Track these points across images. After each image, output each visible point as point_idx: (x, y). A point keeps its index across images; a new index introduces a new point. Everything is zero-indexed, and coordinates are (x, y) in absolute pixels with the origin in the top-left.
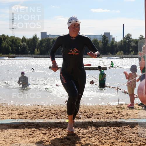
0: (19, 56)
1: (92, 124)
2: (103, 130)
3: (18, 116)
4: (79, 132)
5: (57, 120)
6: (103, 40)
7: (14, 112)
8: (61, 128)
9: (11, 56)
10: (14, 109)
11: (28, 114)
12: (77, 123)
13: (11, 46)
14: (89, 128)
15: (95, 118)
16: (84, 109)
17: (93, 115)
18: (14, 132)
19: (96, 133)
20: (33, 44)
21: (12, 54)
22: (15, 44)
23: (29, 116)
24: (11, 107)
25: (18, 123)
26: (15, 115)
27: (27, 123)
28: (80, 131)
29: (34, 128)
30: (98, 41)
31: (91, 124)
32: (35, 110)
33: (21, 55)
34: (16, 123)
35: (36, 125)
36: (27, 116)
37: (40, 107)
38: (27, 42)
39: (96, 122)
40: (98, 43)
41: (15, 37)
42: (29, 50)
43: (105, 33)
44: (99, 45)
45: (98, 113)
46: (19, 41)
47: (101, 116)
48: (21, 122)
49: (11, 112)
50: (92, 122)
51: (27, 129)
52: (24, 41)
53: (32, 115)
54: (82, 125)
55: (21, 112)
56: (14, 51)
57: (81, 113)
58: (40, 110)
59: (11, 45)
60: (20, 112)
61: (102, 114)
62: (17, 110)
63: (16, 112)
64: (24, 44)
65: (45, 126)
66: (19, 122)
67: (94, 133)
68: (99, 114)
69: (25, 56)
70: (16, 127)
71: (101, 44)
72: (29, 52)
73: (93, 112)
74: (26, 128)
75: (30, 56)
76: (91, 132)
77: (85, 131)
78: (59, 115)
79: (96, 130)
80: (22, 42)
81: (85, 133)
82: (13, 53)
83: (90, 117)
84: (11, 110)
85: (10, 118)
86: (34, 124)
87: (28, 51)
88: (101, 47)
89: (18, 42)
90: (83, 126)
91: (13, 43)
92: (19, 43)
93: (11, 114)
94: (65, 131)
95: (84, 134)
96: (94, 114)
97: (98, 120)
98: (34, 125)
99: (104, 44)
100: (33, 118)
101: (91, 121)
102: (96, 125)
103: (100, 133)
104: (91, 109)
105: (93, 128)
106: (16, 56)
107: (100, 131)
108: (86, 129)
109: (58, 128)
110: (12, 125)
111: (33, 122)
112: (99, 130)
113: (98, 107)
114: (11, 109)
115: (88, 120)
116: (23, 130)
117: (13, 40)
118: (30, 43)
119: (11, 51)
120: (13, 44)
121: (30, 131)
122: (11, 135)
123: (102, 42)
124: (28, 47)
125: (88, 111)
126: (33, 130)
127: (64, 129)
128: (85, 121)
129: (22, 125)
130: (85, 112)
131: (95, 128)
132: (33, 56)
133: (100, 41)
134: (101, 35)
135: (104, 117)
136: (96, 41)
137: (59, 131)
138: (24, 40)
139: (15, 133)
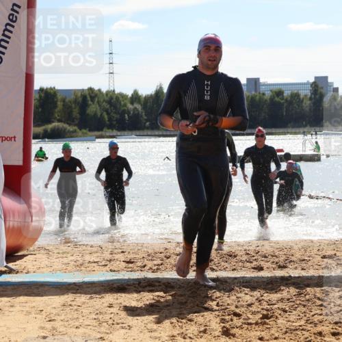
0: (126, 133)
1: (290, 282)
2: (315, 296)
3: (124, 264)
4: (261, 298)
5: (211, 273)
6: (312, 94)
7: (117, 256)
8: (220, 291)
9: (108, 134)
10: (116, 251)
11: (146, 262)
12: (256, 280)
13: (108, 114)
14: (283, 290)
15: (296, 268)
16: (272, 249)
17: (291, 261)
18: (117, 299)
19: (298, 302)
20: (155, 106)
21: (110, 130)
22: (115, 107)
23: (150, 264)
24: (110, 247)
25: (125, 280)
26: (118, 262)
27: (145, 279)
28: (262, 296)
29: (160, 291)
30: (302, 97)
31: (287, 281)
32: (161, 253)
33: (130, 133)
34: (120, 280)
35: (164, 284)
36: (145, 266)
37: (174, 244)
38: (142, 103)
39: (299, 277)
40: (300, 99)
41: (116, 92)
42: (147, 120)
43: (316, 78)
44: (304, 104)
45: (303, 258)
46: (125, 101)
47: (310, 263)
48: (132, 278)
49: (109, 257)
50: (290, 276)
51: (146, 294)
52: (135, 101)
53: (155, 262)
54: (268, 284)
55: (131, 256)
56: (115, 123)
57: (265, 257)
58: (172, 252)
59: (107, 111)
60: (129, 257)
61: (311, 258)
62: (123, 252)
63: (121, 257)
64: (136, 108)
65: (183, 287)
66: (126, 277)
67: (294, 302)
68: (306, 258)
69: (138, 133)
70: (120, 289)
71: (307, 103)
72: (148, 124)
73: (293, 255)
74: (143, 291)
75: (149, 133)
76: (288, 299)
77: (274, 297)
78: (217, 262)
79: (300, 294)
80: (132, 103)
81: (274, 302)
82: (111, 127)
83: (284, 267)
84: (109, 253)
85: (108, 270)
86: (159, 282)
87: (145, 123)
88: (307, 109)
89: (122, 103)
90: (270, 286)
91: (111, 106)
92: (125, 105)
93: (110, 261)
94: (228, 297)
95: (271, 305)
96: (293, 258)
97: (304, 274)
98: (160, 286)
99: (314, 104)
100: (158, 269)
101: (287, 275)
102: (299, 284)
103: (308, 300)
104: (287, 248)
105: (293, 291)
106: (119, 133)
107: (307, 297)
108: (276, 292)
109: (214, 291)
110: (113, 285)
111: (158, 278)
112: (305, 295)
113: (302, 244)
114: (110, 250)
115: (280, 273)
116: (135, 295)
117: (111, 98)
118: (149, 104)
119: (108, 123)
120: (112, 108)
121: (152, 297)
122: (111, 306)
123: (311, 99)
124: (144, 114)
125: (281, 253)
126: (158, 296)
127: (227, 292)
128: (273, 275)
129: (134, 284)
130: (273, 256)
131: (297, 290)
132: (157, 133)
133: (306, 96)
134: (308, 83)
135: (317, 267)
136: (295, 96)
137: (216, 298)
138: (136, 97)
139: (119, 301)
